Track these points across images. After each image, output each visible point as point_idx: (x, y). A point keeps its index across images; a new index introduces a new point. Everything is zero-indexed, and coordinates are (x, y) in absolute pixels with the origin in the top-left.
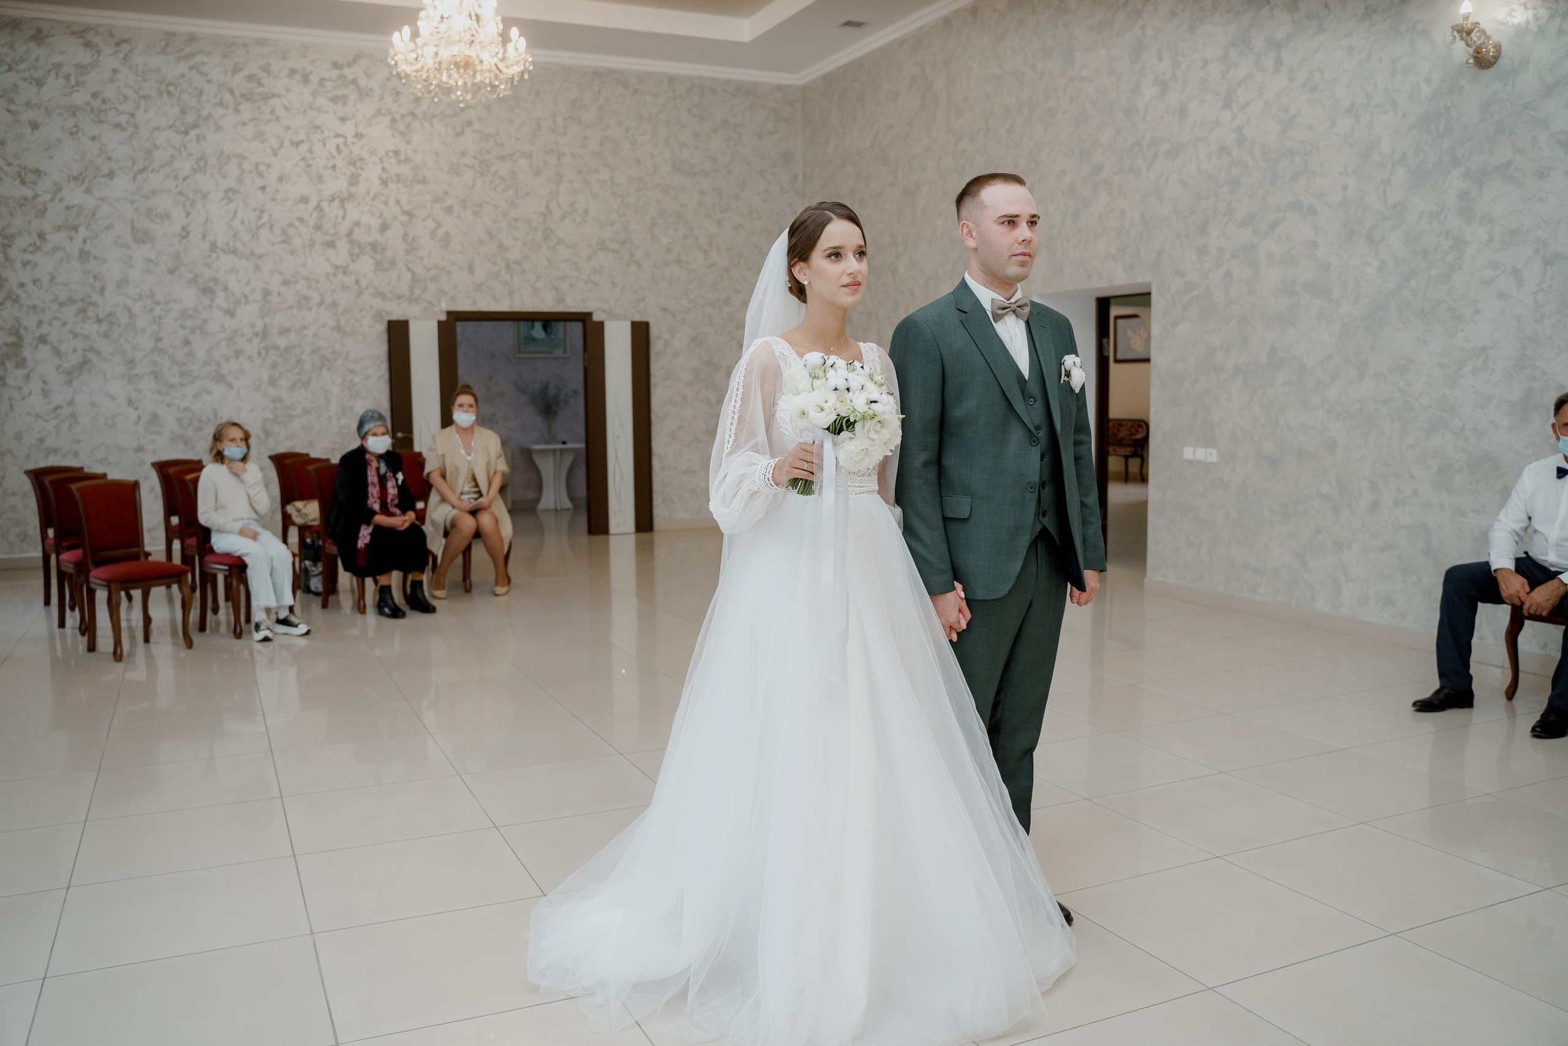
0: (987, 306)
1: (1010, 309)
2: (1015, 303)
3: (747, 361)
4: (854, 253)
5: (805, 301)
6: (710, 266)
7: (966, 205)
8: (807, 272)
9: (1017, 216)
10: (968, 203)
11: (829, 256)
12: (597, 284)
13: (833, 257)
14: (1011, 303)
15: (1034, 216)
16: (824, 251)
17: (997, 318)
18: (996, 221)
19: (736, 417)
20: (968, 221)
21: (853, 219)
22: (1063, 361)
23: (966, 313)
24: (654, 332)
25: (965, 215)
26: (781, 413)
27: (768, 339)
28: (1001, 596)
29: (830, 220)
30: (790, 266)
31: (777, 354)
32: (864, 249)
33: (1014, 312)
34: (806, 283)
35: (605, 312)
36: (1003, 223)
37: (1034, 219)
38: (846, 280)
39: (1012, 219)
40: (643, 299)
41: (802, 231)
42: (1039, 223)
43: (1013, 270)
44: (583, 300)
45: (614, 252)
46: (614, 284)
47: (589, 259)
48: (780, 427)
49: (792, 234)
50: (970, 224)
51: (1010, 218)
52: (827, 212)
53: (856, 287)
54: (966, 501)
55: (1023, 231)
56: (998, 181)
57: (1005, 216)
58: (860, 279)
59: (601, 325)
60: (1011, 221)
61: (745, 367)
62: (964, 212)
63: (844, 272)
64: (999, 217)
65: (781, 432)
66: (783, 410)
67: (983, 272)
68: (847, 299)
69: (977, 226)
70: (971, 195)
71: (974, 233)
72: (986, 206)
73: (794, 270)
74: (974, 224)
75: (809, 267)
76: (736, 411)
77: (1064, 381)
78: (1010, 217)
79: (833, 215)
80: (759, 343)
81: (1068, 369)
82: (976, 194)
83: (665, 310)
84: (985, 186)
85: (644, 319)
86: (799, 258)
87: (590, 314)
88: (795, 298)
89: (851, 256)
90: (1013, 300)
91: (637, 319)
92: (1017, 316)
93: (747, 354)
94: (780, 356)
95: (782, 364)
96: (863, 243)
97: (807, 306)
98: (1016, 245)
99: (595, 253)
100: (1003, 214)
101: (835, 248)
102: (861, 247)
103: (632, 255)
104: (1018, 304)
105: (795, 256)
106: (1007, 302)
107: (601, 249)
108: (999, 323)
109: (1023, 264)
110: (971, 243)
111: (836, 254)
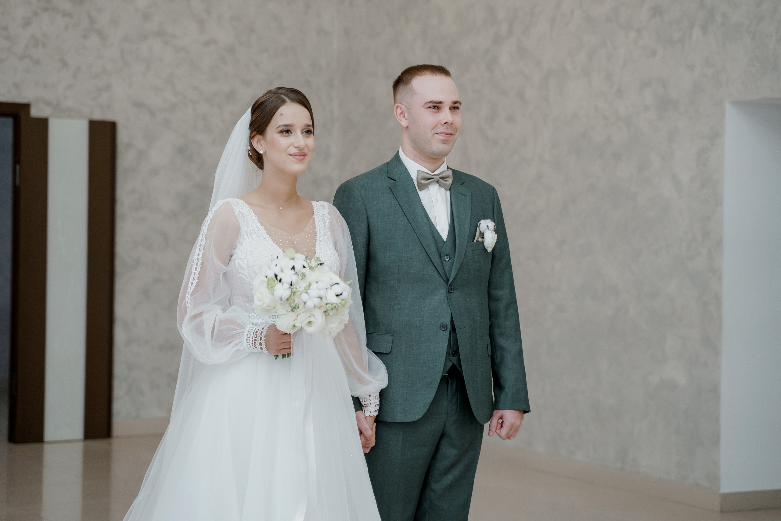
0: (414, 176)
1: (433, 179)
2: (438, 175)
3: (211, 217)
4: (302, 131)
5: (261, 167)
6: (207, 43)
7: (400, 91)
8: (263, 142)
9: (440, 103)
10: (402, 89)
11: (282, 132)
12: (37, 62)
13: (284, 133)
14: (435, 175)
15: (456, 102)
16: (277, 128)
17: (422, 187)
18: (423, 106)
19: (200, 263)
20: (401, 104)
21: (304, 102)
22: (479, 224)
23: (395, 180)
24: (122, 137)
25: (399, 99)
26: (239, 261)
27: (230, 200)
28: (416, 419)
29: (284, 102)
30: (251, 138)
31: (237, 213)
32: (311, 128)
33: (437, 182)
34: (261, 152)
35: (48, 103)
36: (430, 108)
37: (456, 105)
38: (293, 151)
39: (437, 105)
40: (108, 87)
41: (261, 110)
42: (461, 108)
43: (437, 146)
44: (16, 85)
45: (65, 14)
46: (64, 63)
47: (27, 23)
48: (239, 272)
49: (253, 112)
50: (403, 107)
51: (435, 105)
52: (282, 96)
53: (302, 157)
54: (389, 338)
55: (446, 115)
56: (427, 73)
57: (431, 102)
58: (306, 151)
59: (44, 123)
60: (436, 106)
61: (209, 222)
62: (399, 97)
63: (292, 144)
64: (426, 103)
65: (240, 277)
66: (241, 258)
67: (413, 148)
68: (295, 166)
69: (409, 109)
70: (404, 83)
71: (406, 115)
72: (415, 93)
73: (253, 141)
74: (406, 107)
75: (265, 139)
76: (200, 258)
77: (477, 241)
78: (435, 103)
79: (287, 99)
80: (222, 203)
81: (482, 231)
82: (408, 82)
83: (139, 105)
84: (416, 76)
85: (108, 117)
86: (257, 132)
87: (26, 107)
88: (255, 165)
89: (299, 132)
90: (437, 172)
91: (98, 116)
92: (440, 185)
93: (211, 212)
94: (239, 214)
95: (241, 221)
96: (311, 123)
97: (263, 172)
98: (439, 125)
99: (36, 14)
100: (429, 100)
101: (286, 126)
102: (309, 126)
103: (92, 20)
104: (440, 176)
105: (255, 130)
106: (431, 173)
107: (46, 10)
108: (422, 192)
109: (444, 142)
110: (404, 123)
111: (287, 131)
